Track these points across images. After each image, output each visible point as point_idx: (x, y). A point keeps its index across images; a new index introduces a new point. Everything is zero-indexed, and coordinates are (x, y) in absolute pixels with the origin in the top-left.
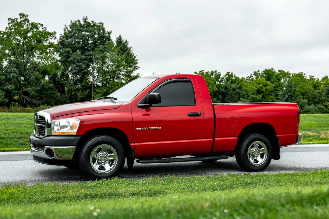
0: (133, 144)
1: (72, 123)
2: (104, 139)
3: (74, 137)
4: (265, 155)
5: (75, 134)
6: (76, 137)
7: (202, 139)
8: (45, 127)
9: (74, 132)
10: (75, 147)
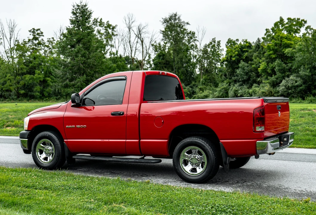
0: (66, 140)
2: (45, 134)
4: (205, 165)
6: (27, 131)
7: (126, 139)
10: (27, 139)
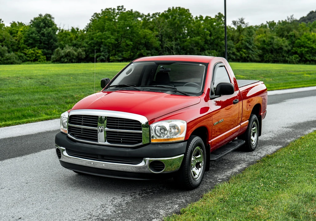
0: (210, 141)
1: (180, 126)
2: (198, 140)
3: (183, 143)
4: (255, 134)
5: (183, 139)
6: (184, 143)
7: (237, 126)
8: (141, 134)
9: (183, 137)
10: (183, 155)
